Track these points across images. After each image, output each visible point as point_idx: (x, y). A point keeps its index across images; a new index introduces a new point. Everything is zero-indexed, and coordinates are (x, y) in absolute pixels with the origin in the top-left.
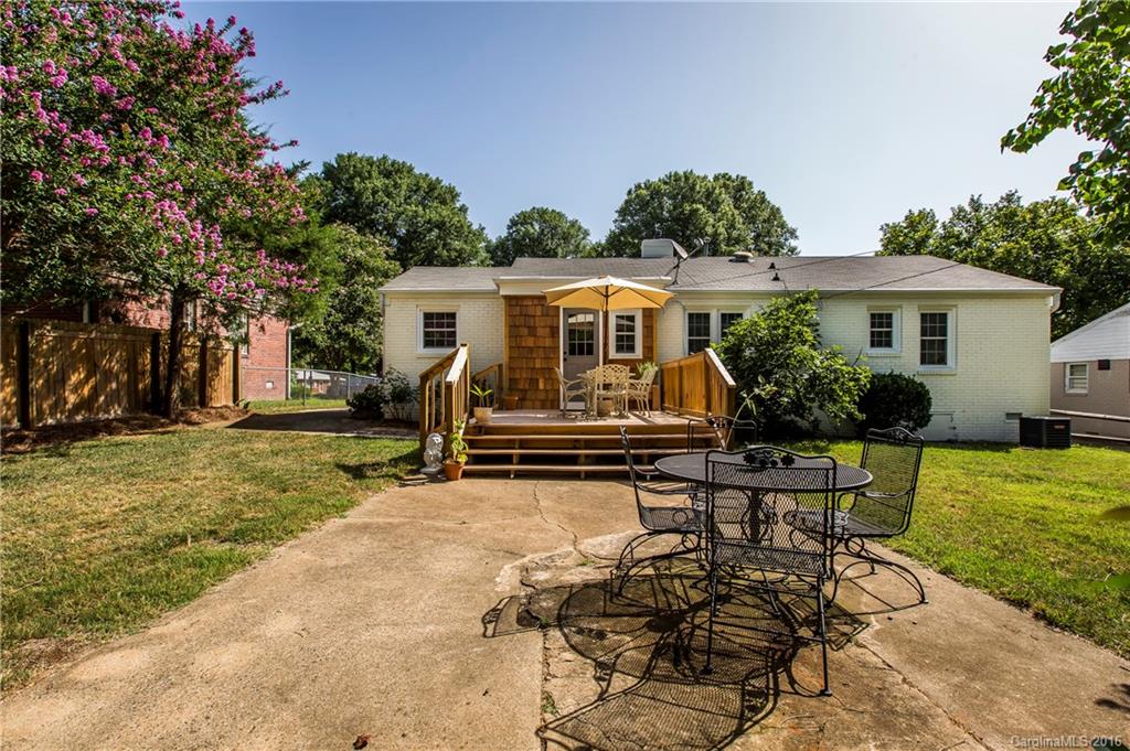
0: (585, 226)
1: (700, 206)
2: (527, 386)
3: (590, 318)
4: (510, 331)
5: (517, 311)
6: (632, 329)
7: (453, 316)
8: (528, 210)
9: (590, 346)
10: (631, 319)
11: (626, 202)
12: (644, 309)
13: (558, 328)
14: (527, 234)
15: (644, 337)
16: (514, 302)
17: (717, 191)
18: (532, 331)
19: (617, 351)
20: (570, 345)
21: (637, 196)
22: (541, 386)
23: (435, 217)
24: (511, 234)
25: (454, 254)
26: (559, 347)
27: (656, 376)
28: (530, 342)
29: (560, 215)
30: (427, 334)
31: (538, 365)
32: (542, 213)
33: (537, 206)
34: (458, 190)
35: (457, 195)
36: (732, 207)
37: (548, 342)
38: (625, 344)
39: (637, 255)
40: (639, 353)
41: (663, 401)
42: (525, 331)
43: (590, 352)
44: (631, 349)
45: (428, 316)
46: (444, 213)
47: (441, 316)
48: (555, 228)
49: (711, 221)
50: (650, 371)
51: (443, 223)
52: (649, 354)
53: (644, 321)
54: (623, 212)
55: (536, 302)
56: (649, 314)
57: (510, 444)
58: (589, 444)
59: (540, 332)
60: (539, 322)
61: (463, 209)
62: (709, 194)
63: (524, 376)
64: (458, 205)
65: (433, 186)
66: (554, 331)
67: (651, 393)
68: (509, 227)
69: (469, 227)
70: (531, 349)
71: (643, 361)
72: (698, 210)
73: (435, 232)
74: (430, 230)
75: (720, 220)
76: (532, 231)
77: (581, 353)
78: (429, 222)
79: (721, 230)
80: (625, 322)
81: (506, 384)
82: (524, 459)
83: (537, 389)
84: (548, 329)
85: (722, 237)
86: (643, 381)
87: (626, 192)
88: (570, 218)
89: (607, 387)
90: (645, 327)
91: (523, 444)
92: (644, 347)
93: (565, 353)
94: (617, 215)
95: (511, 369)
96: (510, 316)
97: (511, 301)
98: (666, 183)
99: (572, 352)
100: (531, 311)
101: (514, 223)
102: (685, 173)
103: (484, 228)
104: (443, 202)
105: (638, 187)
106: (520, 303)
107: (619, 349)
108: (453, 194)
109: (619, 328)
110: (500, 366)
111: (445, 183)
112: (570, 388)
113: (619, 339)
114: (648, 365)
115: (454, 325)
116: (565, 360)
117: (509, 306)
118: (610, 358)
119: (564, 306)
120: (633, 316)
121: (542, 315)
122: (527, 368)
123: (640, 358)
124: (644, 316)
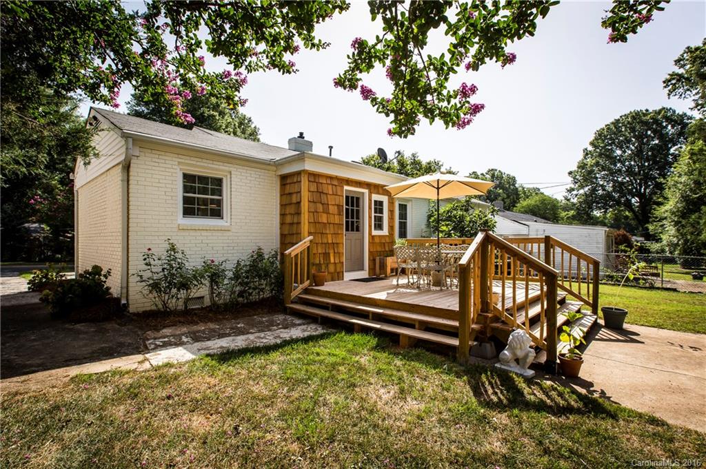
2: (322, 261)
5: (314, 187)
6: (381, 210)
10: (381, 204)
16: (312, 178)
19: (375, 229)
22: (332, 260)
28: (325, 218)
30: (187, 200)
31: (329, 239)
37: (337, 219)
40: (386, 231)
42: (321, 207)
43: (357, 229)
44: (381, 228)
45: (188, 179)
47: (205, 180)
52: (392, 232)
53: (389, 206)
55: (328, 181)
56: (392, 201)
59: (331, 209)
60: (330, 200)
63: (320, 250)
66: (340, 209)
70: (325, 225)
77: (353, 230)
80: (378, 206)
83: (329, 263)
90: (390, 210)
92: (389, 226)
93: (345, 229)
96: (309, 192)
100: (325, 189)
106: (317, 180)
109: (375, 210)
113: (375, 219)
115: (220, 193)
116: (346, 235)
117: (309, 181)
118: (373, 234)
119: (346, 188)
120: (382, 202)
121: (333, 194)
122: (322, 243)
123: (388, 234)
124: (389, 202)
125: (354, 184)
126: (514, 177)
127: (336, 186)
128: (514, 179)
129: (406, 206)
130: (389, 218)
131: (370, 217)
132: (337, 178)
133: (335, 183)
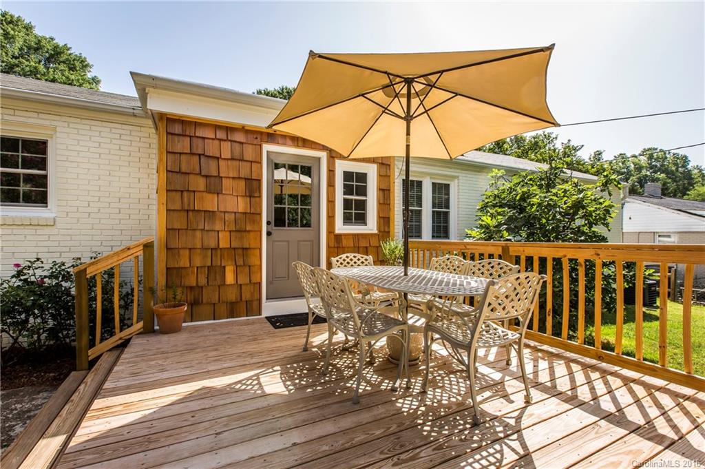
2: (203, 281)
4: (168, 182)
5: (183, 145)
6: (363, 191)
7: (38, 146)
9: (307, 215)
10: (362, 176)
12: (380, 166)
13: (259, 181)
16: (177, 129)
18: (213, 183)
19: (345, 223)
20: (276, 209)
22: (230, 278)
26: (260, 214)
28: (209, 203)
31: (223, 243)
37: (243, 204)
38: (355, 213)
40: (372, 225)
43: (307, 223)
44: (363, 219)
53: (379, 182)
55: (221, 135)
56: (385, 173)
59: (228, 186)
60: (226, 169)
63: (198, 262)
66: (254, 188)
77: (293, 224)
80: (354, 181)
81: (160, 279)
83: (223, 284)
84: (242, 183)
90: (380, 188)
92: (379, 217)
93: (268, 223)
95: (170, 250)
96: (169, 154)
97: (172, 126)
99: (280, 222)
100: (212, 148)
106: (190, 131)
107: (348, 219)
109: (347, 189)
110: (148, 247)
113: (348, 205)
115: (41, 164)
116: (269, 234)
117: (167, 133)
118: (337, 231)
119: (267, 147)
120: (365, 175)
121: (232, 159)
122: (203, 248)
123: (376, 232)
124: (380, 176)
125: (289, 142)
126: (686, 157)
127: (242, 143)
128: (685, 159)
129: (447, 186)
130: (379, 203)
131: (331, 202)
132: (244, 130)
133: (239, 137)
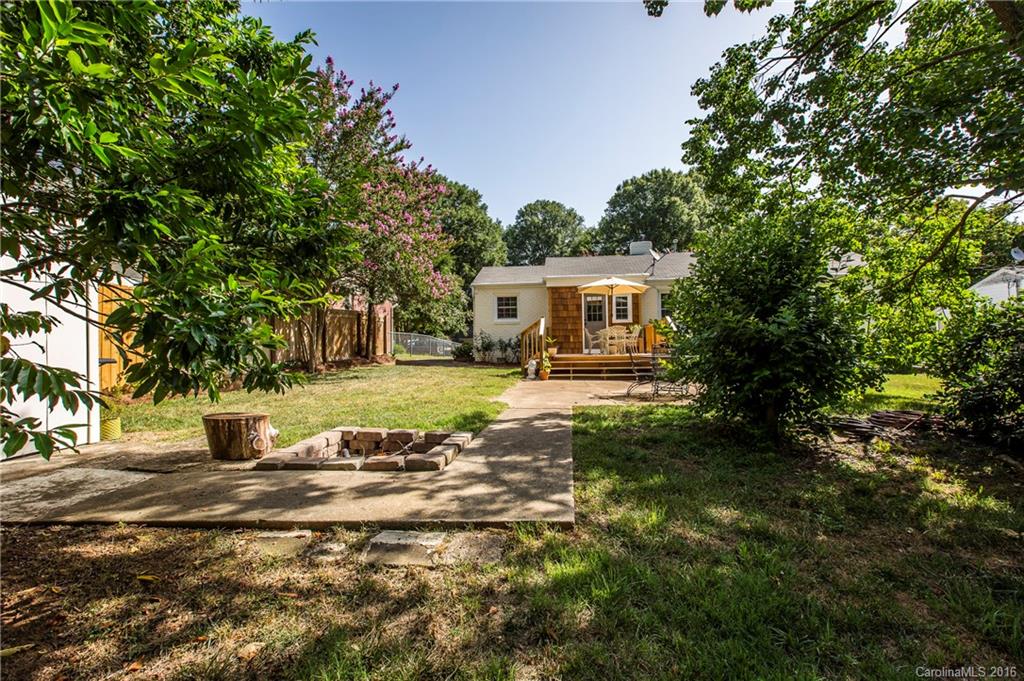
0: (579, 213)
1: (677, 199)
2: (563, 340)
3: (600, 298)
5: (556, 296)
6: (625, 304)
7: (515, 299)
8: (533, 203)
9: (600, 316)
10: (626, 298)
11: (616, 196)
12: (633, 294)
13: (581, 305)
14: (533, 223)
15: (633, 309)
17: (691, 185)
18: (566, 307)
20: (588, 315)
21: (625, 191)
22: (572, 340)
23: (465, 217)
24: (519, 223)
25: (479, 244)
26: (582, 316)
27: (640, 333)
28: (565, 314)
29: (559, 206)
30: (499, 310)
31: (569, 327)
32: (544, 204)
33: (540, 199)
34: (480, 193)
35: (480, 197)
36: (704, 196)
37: (575, 314)
38: (622, 314)
39: (627, 252)
40: (630, 319)
41: (645, 348)
42: (561, 308)
43: (600, 319)
44: (626, 317)
45: (500, 299)
46: (472, 213)
47: (508, 299)
48: (556, 217)
49: (687, 211)
50: (637, 328)
51: (471, 221)
52: (637, 320)
53: (633, 301)
54: (613, 203)
55: (567, 290)
56: (635, 297)
57: (568, 365)
58: (607, 365)
59: (570, 308)
60: (570, 302)
61: (484, 207)
62: (684, 187)
63: (561, 334)
64: (480, 204)
65: (462, 190)
66: (579, 307)
67: (638, 343)
68: (518, 218)
69: (491, 221)
70: (565, 318)
71: (633, 324)
72: (675, 202)
73: (465, 228)
74: (461, 226)
75: (693, 209)
76: (537, 221)
77: (595, 320)
78: (460, 220)
79: (695, 218)
80: (622, 300)
82: (575, 372)
83: (569, 342)
84: (575, 306)
85: (695, 224)
86: (633, 335)
87: (616, 187)
88: (568, 208)
89: (612, 338)
90: (634, 303)
91: (574, 365)
92: (633, 316)
94: (607, 206)
95: (553, 330)
96: (553, 299)
97: (554, 290)
98: (648, 180)
99: (589, 319)
100: (565, 296)
101: (522, 214)
102: (663, 170)
103: (500, 222)
104: (469, 203)
105: (626, 184)
106: (558, 291)
107: (618, 317)
108: (476, 196)
109: (618, 304)
111: (470, 188)
112: (593, 340)
113: (618, 311)
114: (636, 326)
115: (515, 305)
117: (552, 293)
118: (613, 321)
121: (572, 298)
122: (563, 329)
123: (632, 322)
124: (633, 297)
127: (574, 292)
131: (611, 310)
132: (575, 287)
133: (573, 290)
